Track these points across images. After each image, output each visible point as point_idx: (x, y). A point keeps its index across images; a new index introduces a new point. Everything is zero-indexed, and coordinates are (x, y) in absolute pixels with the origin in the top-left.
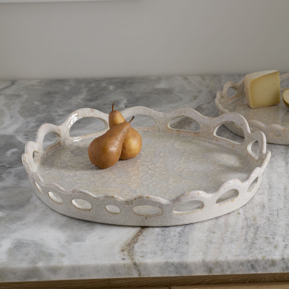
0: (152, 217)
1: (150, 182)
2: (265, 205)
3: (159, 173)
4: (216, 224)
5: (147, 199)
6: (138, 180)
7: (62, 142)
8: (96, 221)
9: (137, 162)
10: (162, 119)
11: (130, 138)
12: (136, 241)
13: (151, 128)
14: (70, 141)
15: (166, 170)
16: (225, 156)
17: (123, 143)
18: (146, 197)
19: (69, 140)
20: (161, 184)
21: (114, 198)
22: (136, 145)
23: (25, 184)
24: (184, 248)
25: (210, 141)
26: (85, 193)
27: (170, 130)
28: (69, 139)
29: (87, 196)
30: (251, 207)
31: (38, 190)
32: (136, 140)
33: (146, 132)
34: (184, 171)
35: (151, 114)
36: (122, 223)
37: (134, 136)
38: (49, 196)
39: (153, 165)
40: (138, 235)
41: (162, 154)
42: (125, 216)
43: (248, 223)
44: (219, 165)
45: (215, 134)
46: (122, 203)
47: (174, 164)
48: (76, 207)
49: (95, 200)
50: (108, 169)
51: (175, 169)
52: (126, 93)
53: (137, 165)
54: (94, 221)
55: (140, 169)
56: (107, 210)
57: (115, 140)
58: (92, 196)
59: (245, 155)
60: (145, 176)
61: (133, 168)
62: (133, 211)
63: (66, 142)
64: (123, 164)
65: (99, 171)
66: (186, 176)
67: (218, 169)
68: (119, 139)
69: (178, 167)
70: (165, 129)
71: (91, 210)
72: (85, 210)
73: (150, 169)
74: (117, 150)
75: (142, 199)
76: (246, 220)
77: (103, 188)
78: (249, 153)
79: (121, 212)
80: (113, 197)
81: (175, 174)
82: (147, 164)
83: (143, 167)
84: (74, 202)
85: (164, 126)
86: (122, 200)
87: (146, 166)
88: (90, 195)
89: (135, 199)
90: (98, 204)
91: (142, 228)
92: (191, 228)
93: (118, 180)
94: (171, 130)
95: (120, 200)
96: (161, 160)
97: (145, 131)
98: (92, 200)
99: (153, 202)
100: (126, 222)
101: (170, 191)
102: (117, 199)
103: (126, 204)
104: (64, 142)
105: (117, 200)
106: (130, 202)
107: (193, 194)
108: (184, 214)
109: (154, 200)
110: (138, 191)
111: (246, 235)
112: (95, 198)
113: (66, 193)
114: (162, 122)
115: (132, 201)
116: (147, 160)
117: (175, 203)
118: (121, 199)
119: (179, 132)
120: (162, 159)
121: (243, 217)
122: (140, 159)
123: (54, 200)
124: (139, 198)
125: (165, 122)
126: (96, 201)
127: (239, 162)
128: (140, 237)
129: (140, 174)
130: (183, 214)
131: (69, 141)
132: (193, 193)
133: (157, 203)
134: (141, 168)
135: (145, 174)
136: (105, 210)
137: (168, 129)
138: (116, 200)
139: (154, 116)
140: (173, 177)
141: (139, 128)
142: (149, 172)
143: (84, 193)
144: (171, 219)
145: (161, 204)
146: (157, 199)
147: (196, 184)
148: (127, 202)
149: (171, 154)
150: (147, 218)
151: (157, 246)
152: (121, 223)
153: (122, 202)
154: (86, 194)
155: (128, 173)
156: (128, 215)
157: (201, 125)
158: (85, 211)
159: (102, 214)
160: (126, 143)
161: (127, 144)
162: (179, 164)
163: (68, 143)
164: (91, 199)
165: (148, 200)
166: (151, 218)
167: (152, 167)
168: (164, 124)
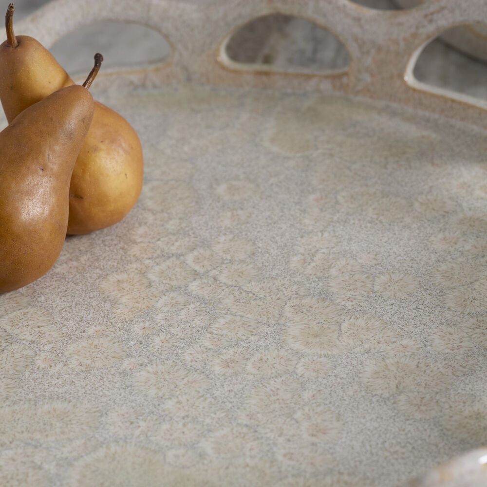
1: (207, 344)
3: (237, 293)
6: (157, 340)
9: (135, 242)
10: (196, 31)
11: (96, 149)
13: (158, 69)
15: (259, 269)
16: (473, 174)
17: (73, 177)
20: (257, 356)
22: (123, 176)
25: (394, 105)
27: (231, 72)
32: (121, 152)
33: (136, 87)
34: (334, 272)
37: (112, 139)
39: (202, 251)
41: (221, 189)
44: (461, 222)
45: (409, 78)
47: (283, 235)
50: (23, 290)
51: (295, 260)
53: (137, 259)
55: (152, 276)
57: (41, 172)
60: (183, 315)
61: (123, 276)
64: (77, 259)
66: (349, 294)
67: (468, 247)
68: (55, 168)
69: (302, 250)
70: (212, 70)
73: (196, 275)
74: (51, 214)
77: (16, 407)
81: (301, 293)
82: (173, 249)
83: (163, 266)
85: (202, 57)
87: (174, 258)
93: (72, 348)
94: (236, 72)
96: (227, 222)
101: (306, 395)
107: (461, 474)
110: (170, 404)
116: (171, 226)
119: (264, 78)
120: (229, 214)
122: (140, 224)
129: (159, 305)
132: (464, 471)
134: (157, 268)
135: (177, 304)
137: (223, 67)
140: (297, 309)
142: (194, 286)
147: (405, 342)
149: (258, 186)
155: (108, 305)
157: (353, 49)
160: (84, 172)
161: (87, 177)
162: (302, 237)
167: (197, 260)
168: (204, 51)
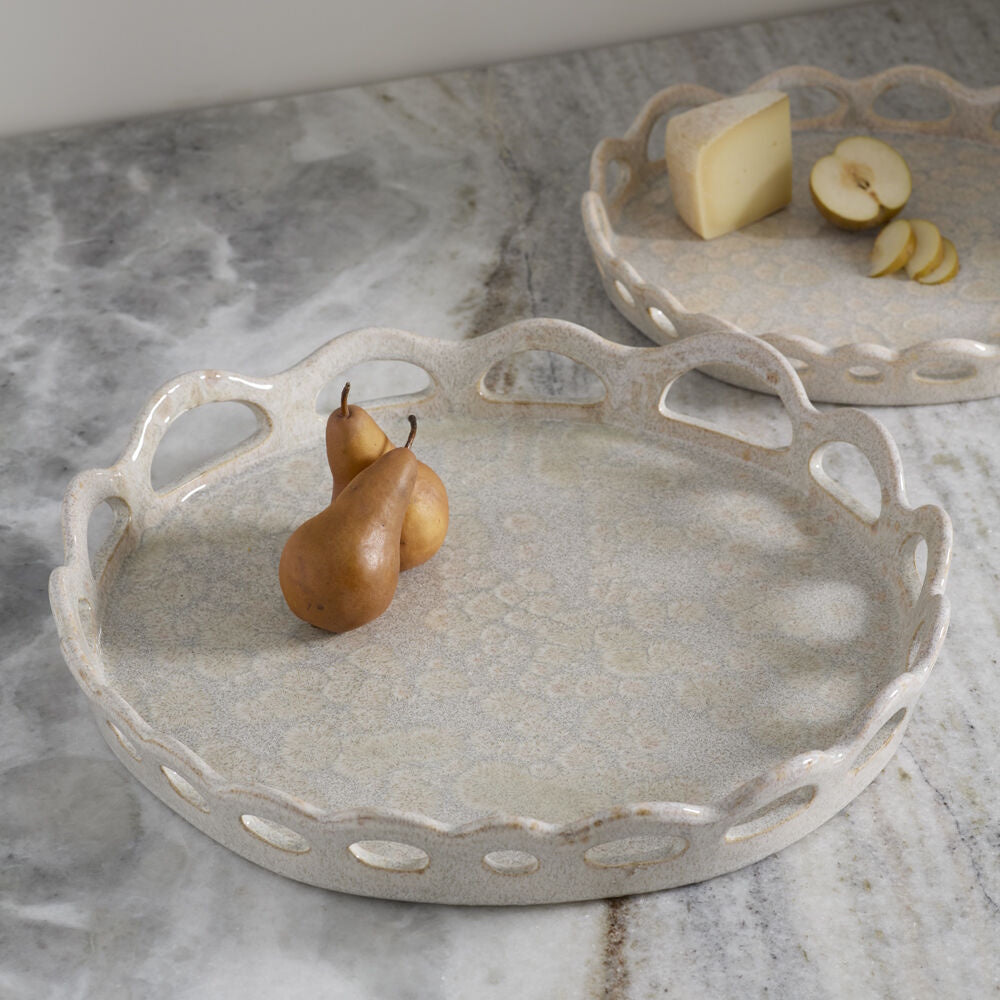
0: (649, 868)
1: (536, 671)
2: (973, 722)
3: (548, 624)
4: (852, 841)
5: (641, 818)
6: (491, 670)
7: (135, 526)
8: (440, 900)
9: (444, 578)
10: (458, 366)
12: (625, 975)
13: (421, 402)
14: (158, 508)
15: (562, 600)
16: (734, 502)
18: (638, 814)
19: (154, 508)
20: (582, 681)
21: (521, 828)
22: (437, 522)
23: (78, 739)
24: (802, 979)
26: (408, 822)
27: (492, 402)
28: (153, 504)
29: (417, 830)
30: (930, 736)
31: (178, 792)
35: (415, 352)
36: (540, 898)
38: (245, 826)
39: (506, 585)
40: (617, 944)
41: (508, 523)
42: (556, 876)
43: (959, 819)
44: (732, 549)
45: (663, 408)
46: (548, 840)
47: (576, 566)
48: (366, 865)
49: (448, 841)
51: (592, 591)
52: (205, 199)
53: (451, 595)
54: (432, 900)
55: (469, 611)
56: (489, 866)
57: (382, 528)
58: (435, 830)
59: (807, 493)
60: (506, 646)
61: (443, 612)
62: (585, 860)
63: (146, 517)
65: (331, 645)
66: (648, 621)
68: (393, 523)
69: (596, 581)
70: (471, 399)
71: (428, 873)
72: (400, 872)
73: (507, 607)
75: (623, 820)
76: (944, 806)
78: (821, 488)
79: (542, 869)
80: (515, 826)
82: (481, 584)
83: (476, 600)
84: (355, 849)
85: (464, 390)
86: (548, 833)
87: (484, 593)
88: (427, 828)
89: (598, 823)
90: (459, 853)
91: (612, 906)
92: (778, 875)
93: (420, 681)
94: (496, 402)
95: (542, 831)
96: (522, 556)
97: (396, 415)
98: (434, 844)
99: (662, 824)
100: (555, 894)
101: (633, 713)
102: (530, 832)
103: (563, 844)
104: (141, 520)
105: (532, 836)
106: (578, 833)
107: (792, 773)
108: (756, 835)
109: (666, 819)
110: (520, 726)
111: (982, 881)
112: (445, 835)
113: (329, 826)
114: (458, 378)
115: (587, 829)
116: (472, 561)
117: (734, 814)
118: (545, 827)
120: (522, 547)
121: (930, 794)
122: (443, 561)
123: (266, 838)
124: (611, 819)
125: (470, 376)
126: (449, 845)
127: (797, 526)
128: (628, 952)
130: (751, 837)
131: (154, 510)
132: (794, 771)
133: (676, 824)
134: (471, 603)
135: (499, 636)
136: (483, 867)
137: (484, 399)
138: (527, 834)
139: (426, 357)
140: (606, 637)
141: (378, 409)
142: (509, 619)
143: (404, 822)
144: (712, 860)
145: (689, 825)
146: (676, 813)
147: (705, 663)
148: (567, 836)
149: (541, 518)
150: (633, 873)
151: (708, 985)
152: (537, 898)
153: (548, 837)
154: (412, 825)
155: (438, 640)
156: (564, 873)
158: (398, 876)
159: (467, 881)
161: (409, 525)
162: (594, 568)
163: (152, 520)
164: (430, 838)
165: (645, 820)
166: (646, 869)
167: (504, 593)
168: (465, 384)
